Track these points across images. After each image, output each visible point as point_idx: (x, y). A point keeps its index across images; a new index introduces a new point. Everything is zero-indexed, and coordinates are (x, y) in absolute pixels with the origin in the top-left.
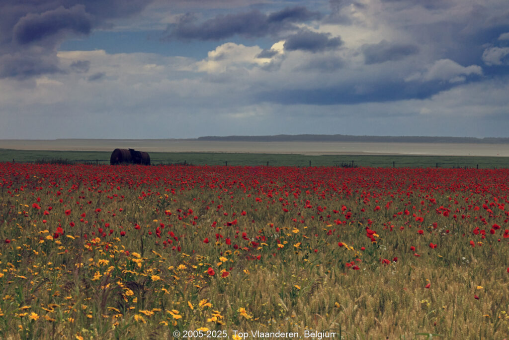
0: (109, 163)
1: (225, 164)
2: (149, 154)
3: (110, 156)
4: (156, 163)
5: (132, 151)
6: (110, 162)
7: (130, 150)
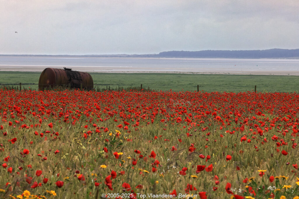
0: (36, 88)
1: (196, 89)
2: (92, 76)
3: (38, 77)
4: (101, 87)
5: (68, 70)
6: (38, 86)
7: (66, 69)
